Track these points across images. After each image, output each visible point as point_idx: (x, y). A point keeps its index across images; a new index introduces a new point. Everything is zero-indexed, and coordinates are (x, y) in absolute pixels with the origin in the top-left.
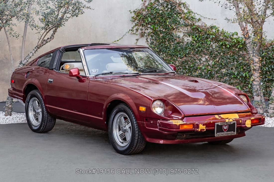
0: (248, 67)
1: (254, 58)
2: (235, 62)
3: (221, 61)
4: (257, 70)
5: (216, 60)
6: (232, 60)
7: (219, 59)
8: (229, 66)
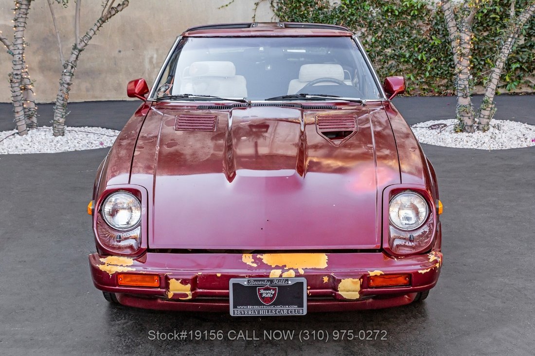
0: (426, 45)
1: (462, 35)
2: (406, 37)
3: (385, 36)
4: (466, 55)
5: (377, 35)
6: (402, 34)
7: (383, 33)
8: (396, 44)
